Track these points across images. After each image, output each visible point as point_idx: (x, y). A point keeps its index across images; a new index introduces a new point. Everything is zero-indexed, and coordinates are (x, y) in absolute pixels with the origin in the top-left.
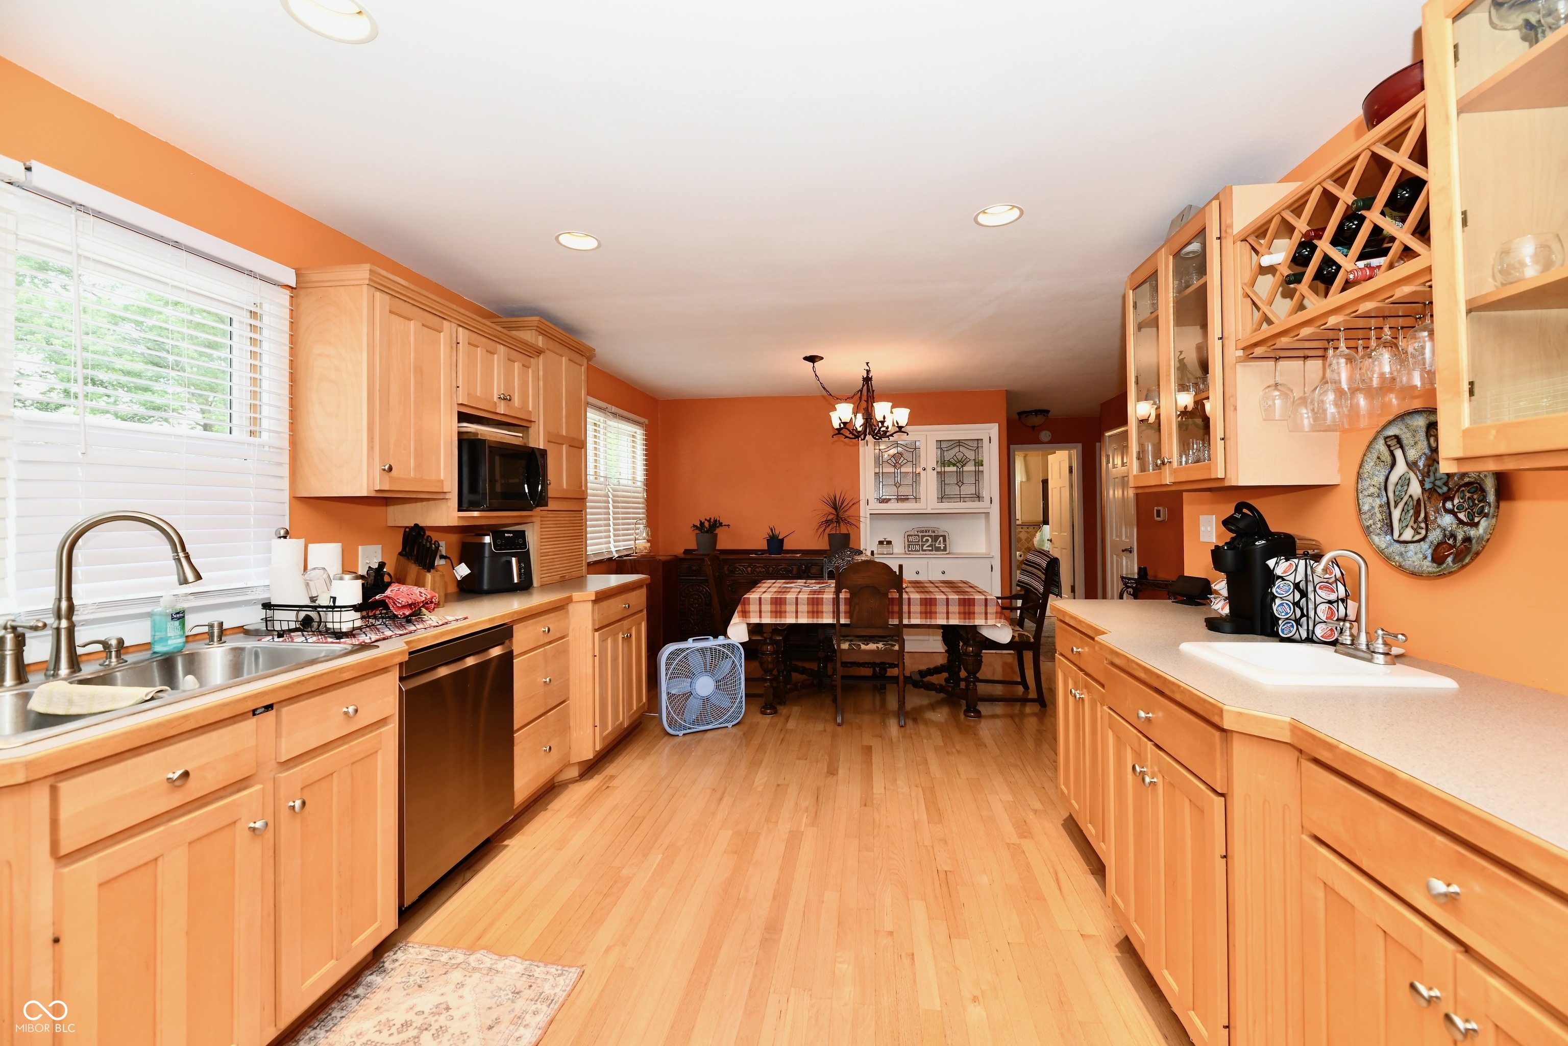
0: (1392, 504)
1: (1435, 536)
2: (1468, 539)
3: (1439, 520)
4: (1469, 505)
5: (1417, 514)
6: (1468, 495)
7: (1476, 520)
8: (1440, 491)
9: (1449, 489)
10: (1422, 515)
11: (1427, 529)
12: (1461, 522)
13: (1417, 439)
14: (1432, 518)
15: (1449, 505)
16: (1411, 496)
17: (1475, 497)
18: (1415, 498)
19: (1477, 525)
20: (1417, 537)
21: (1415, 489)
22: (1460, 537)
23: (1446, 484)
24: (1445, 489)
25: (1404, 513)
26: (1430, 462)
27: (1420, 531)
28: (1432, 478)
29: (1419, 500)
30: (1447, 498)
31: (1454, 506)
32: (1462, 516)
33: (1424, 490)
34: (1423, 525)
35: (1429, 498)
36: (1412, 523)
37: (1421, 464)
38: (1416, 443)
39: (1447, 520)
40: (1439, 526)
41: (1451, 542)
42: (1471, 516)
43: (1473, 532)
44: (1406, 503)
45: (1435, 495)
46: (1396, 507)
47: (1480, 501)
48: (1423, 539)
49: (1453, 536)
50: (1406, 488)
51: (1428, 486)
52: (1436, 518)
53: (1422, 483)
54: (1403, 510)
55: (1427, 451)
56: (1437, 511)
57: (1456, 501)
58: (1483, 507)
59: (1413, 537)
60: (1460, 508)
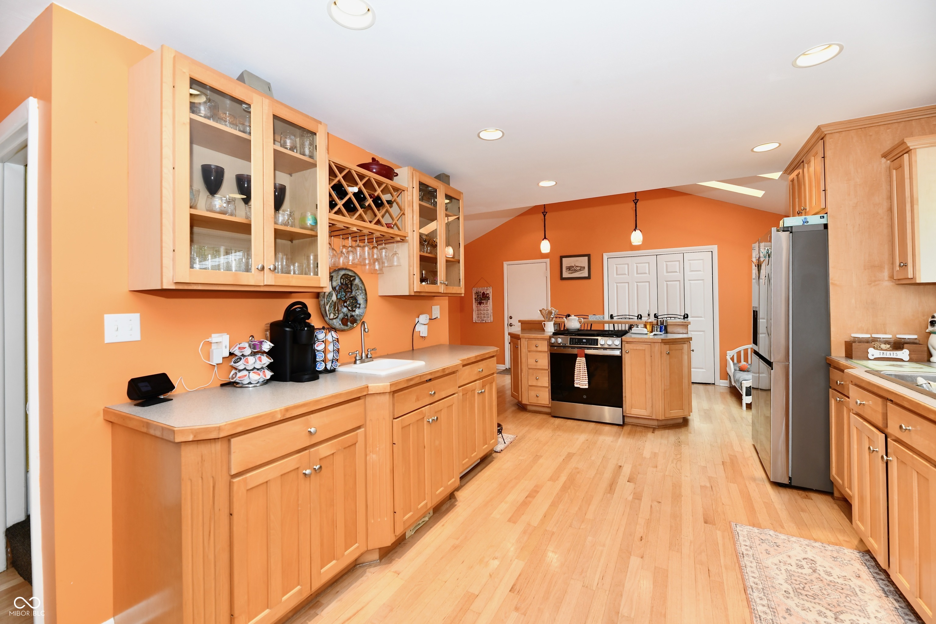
0: (326, 304)
1: (341, 316)
2: (352, 316)
3: (342, 310)
4: (352, 304)
5: (335, 308)
6: (352, 301)
7: (354, 309)
8: (343, 299)
9: (346, 299)
10: (337, 308)
11: (338, 314)
12: (349, 310)
13: (337, 279)
14: (340, 309)
15: (345, 304)
16: (333, 301)
17: (354, 301)
18: (334, 301)
19: (354, 311)
20: (335, 317)
21: (334, 298)
22: (349, 316)
23: (345, 297)
24: (344, 298)
25: (330, 308)
26: (340, 288)
27: (336, 314)
28: (340, 294)
29: (335, 302)
30: (345, 302)
31: (347, 305)
32: (349, 308)
33: (337, 298)
34: (337, 312)
35: (339, 302)
36: (333, 312)
37: (337, 288)
38: (336, 280)
39: (345, 310)
40: (342, 312)
41: (346, 317)
42: (352, 308)
43: (353, 314)
44: (331, 303)
45: (341, 301)
46: (327, 305)
47: (355, 303)
48: (337, 318)
49: (347, 315)
50: (331, 297)
51: (339, 297)
52: (341, 309)
53: (337, 296)
54: (330, 306)
55: (340, 284)
56: (341, 307)
57: (348, 303)
58: (356, 305)
59: (334, 317)
60: (349, 305)
